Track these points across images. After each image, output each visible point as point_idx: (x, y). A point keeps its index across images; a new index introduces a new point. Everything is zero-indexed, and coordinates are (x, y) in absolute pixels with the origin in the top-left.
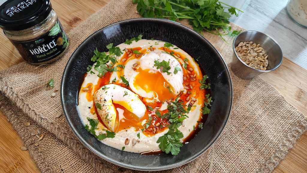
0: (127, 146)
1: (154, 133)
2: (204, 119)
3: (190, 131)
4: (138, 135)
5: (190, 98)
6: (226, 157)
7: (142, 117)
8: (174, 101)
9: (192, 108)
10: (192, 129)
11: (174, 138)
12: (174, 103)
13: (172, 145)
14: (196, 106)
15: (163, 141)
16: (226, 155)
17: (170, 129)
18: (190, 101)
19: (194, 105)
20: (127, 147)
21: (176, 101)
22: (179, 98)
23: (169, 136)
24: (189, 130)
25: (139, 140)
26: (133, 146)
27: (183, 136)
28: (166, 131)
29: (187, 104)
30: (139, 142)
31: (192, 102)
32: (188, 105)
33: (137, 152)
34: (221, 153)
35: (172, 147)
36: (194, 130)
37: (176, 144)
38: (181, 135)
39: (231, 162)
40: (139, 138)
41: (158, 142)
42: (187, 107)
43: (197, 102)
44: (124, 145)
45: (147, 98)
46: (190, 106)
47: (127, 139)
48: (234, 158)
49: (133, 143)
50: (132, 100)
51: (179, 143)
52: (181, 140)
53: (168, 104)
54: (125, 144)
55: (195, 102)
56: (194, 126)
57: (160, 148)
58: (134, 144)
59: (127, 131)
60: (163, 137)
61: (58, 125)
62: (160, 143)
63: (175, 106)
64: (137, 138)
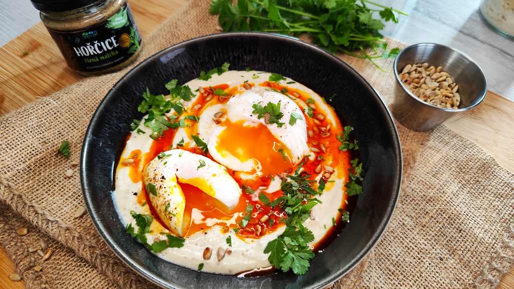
0: (208, 261)
1: (259, 234)
2: (351, 204)
3: (325, 228)
4: (229, 241)
5: (321, 168)
6: (397, 274)
7: (234, 205)
8: (293, 175)
9: (327, 185)
10: (330, 225)
11: (298, 241)
12: (292, 178)
13: (294, 256)
14: (334, 181)
15: (275, 249)
16: (397, 272)
17: (287, 226)
18: (322, 172)
19: (329, 180)
20: (208, 264)
21: (296, 173)
22: (302, 169)
23: (287, 240)
24: (325, 226)
25: (230, 248)
26: (219, 261)
27: (312, 238)
28: (281, 230)
29: (318, 178)
30: (230, 252)
31: (327, 175)
32: (318, 181)
33: (228, 273)
34: (387, 268)
35: (293, 259)
36: (334, 226)
37: (301, 254)
38: (309, 236)
39: (408, 284)
40: (230, 245)
41: (266, 251)
42: (318, 185)
43: (336, 173)
44: (202, 260)
45: (243, 172)
46: (324, 181)
47: (207, 249)
48: (414, 276)
49: (218, 255)
50: (214, 175)
51: (306, 252)
52: (311, 246)
53: (281, 181)
54: (205, 258)
55: (331, 173)
56: (333, 219)
57: (271, 262)
58: (220, 258)
59: (206, 233)
60: (275, 241)
61: (79, 231)
62: (270, 253)
63: (294, 183)
64: (226, 246)
